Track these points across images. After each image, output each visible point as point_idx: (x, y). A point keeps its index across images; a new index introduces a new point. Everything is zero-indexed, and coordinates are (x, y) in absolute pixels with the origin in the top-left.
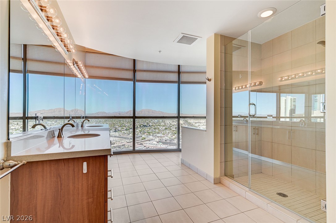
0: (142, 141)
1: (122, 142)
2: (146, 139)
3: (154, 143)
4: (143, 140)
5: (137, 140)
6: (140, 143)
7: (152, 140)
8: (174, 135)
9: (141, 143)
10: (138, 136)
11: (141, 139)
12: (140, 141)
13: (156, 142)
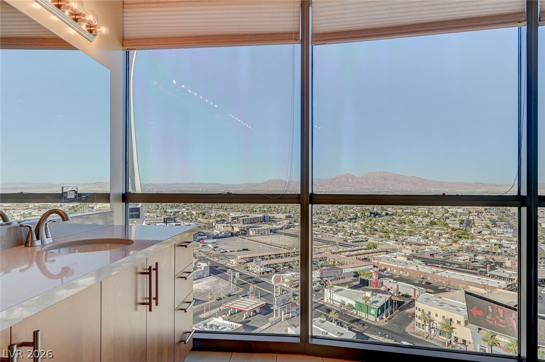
0: (368, 251)
1: (320, 251)
2: (379, 248)
3: (400, 258)
4: (371, 251)
5: (357, 248)
6: (362, 257)
7: (394, 250)
8: (456, 242)
9: (366, 256)
10: (358, 240)
11: (364, 247)
12: (363, 251)
13: (405, 256)
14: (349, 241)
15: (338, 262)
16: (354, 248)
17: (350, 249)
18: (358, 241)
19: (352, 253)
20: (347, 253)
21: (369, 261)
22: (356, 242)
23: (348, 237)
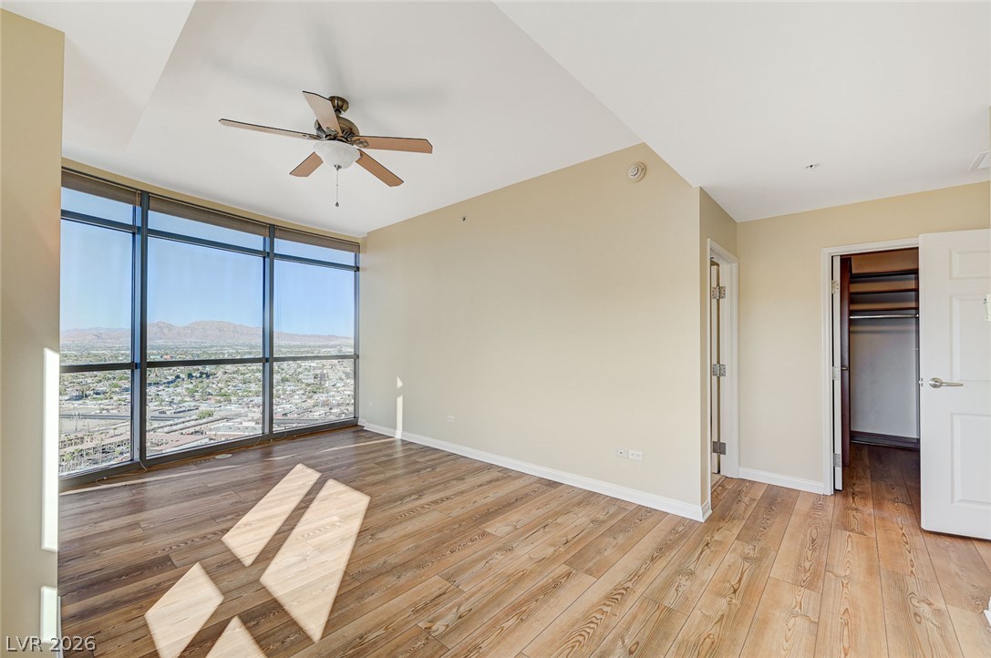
14: (168, 413)
15: (152, 443)
16: (176, 421)
17: (171, 422)
18: (185, 411)
19: (174, 428)
20: (166, 429)
21: (202, 433)
22: (179, 412)
23: (167, 408)
